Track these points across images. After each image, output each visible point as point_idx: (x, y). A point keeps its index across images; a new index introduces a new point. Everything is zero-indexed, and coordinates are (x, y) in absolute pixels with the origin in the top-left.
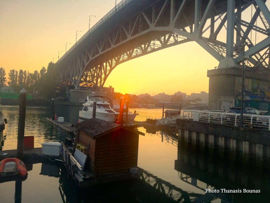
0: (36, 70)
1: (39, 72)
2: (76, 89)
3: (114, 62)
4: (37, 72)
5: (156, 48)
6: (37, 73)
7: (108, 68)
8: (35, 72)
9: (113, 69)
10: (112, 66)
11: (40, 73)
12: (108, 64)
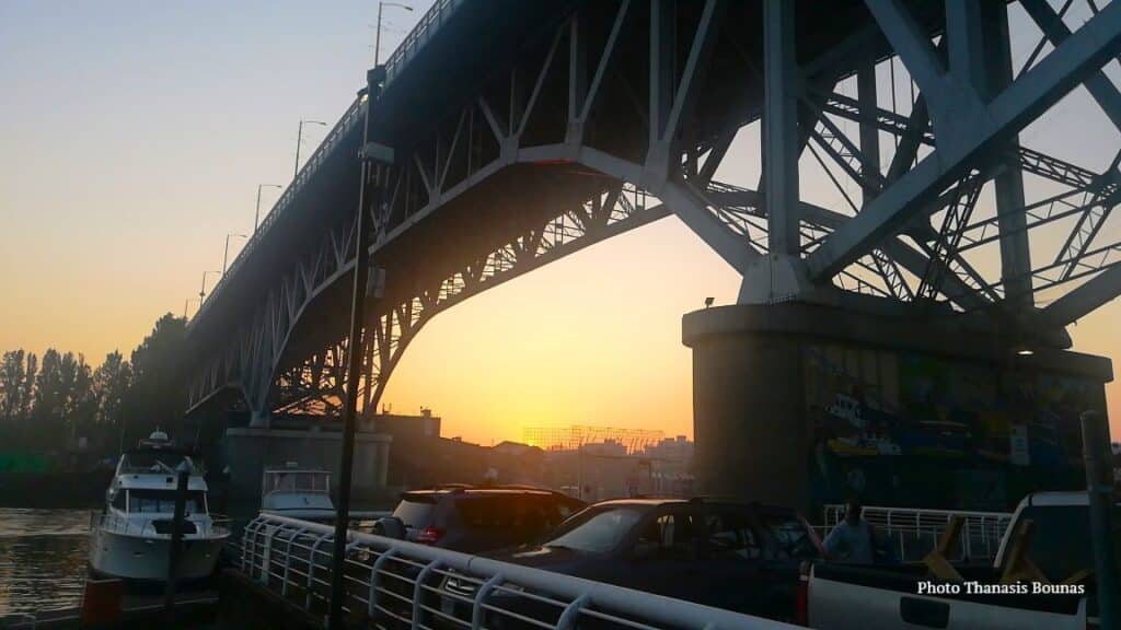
0: (117, 352)
1: (127, 358)
2: (254, 428)
3: (417, 304)
4: (121, 358)
5: (567, 240)
6: (119, 362)
7: (397, 331)
8: (110, 357)
9: (413, 336)
10: (410, 320)
11: (132, 361)
12: (395, 316)
